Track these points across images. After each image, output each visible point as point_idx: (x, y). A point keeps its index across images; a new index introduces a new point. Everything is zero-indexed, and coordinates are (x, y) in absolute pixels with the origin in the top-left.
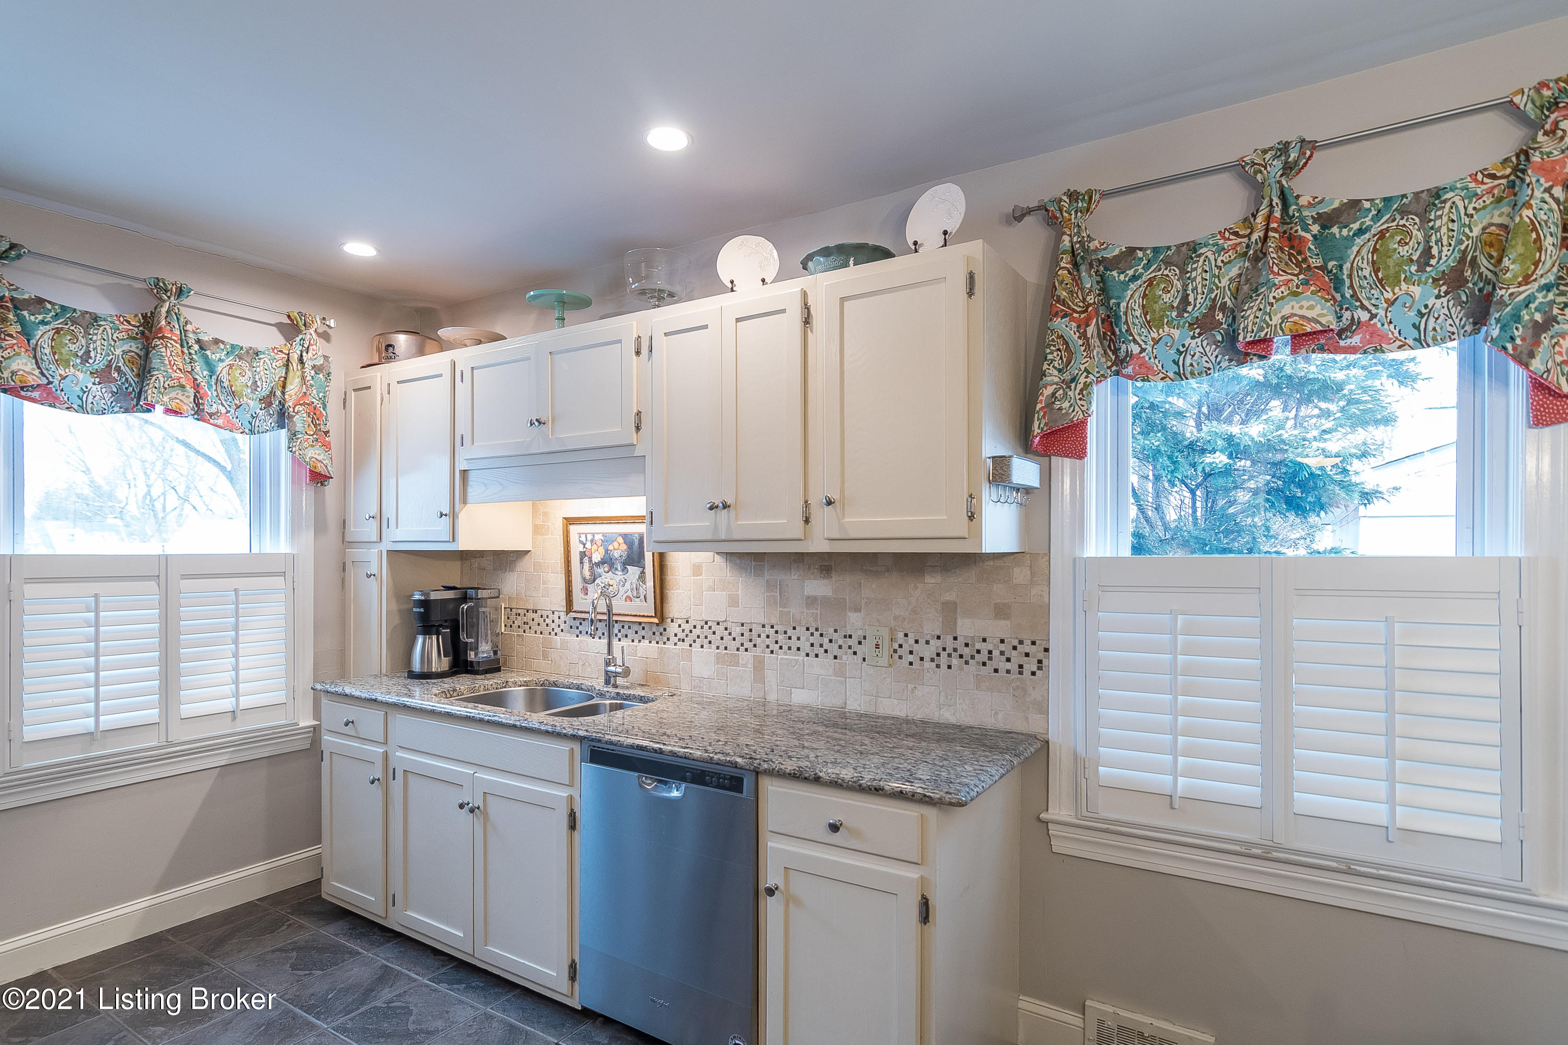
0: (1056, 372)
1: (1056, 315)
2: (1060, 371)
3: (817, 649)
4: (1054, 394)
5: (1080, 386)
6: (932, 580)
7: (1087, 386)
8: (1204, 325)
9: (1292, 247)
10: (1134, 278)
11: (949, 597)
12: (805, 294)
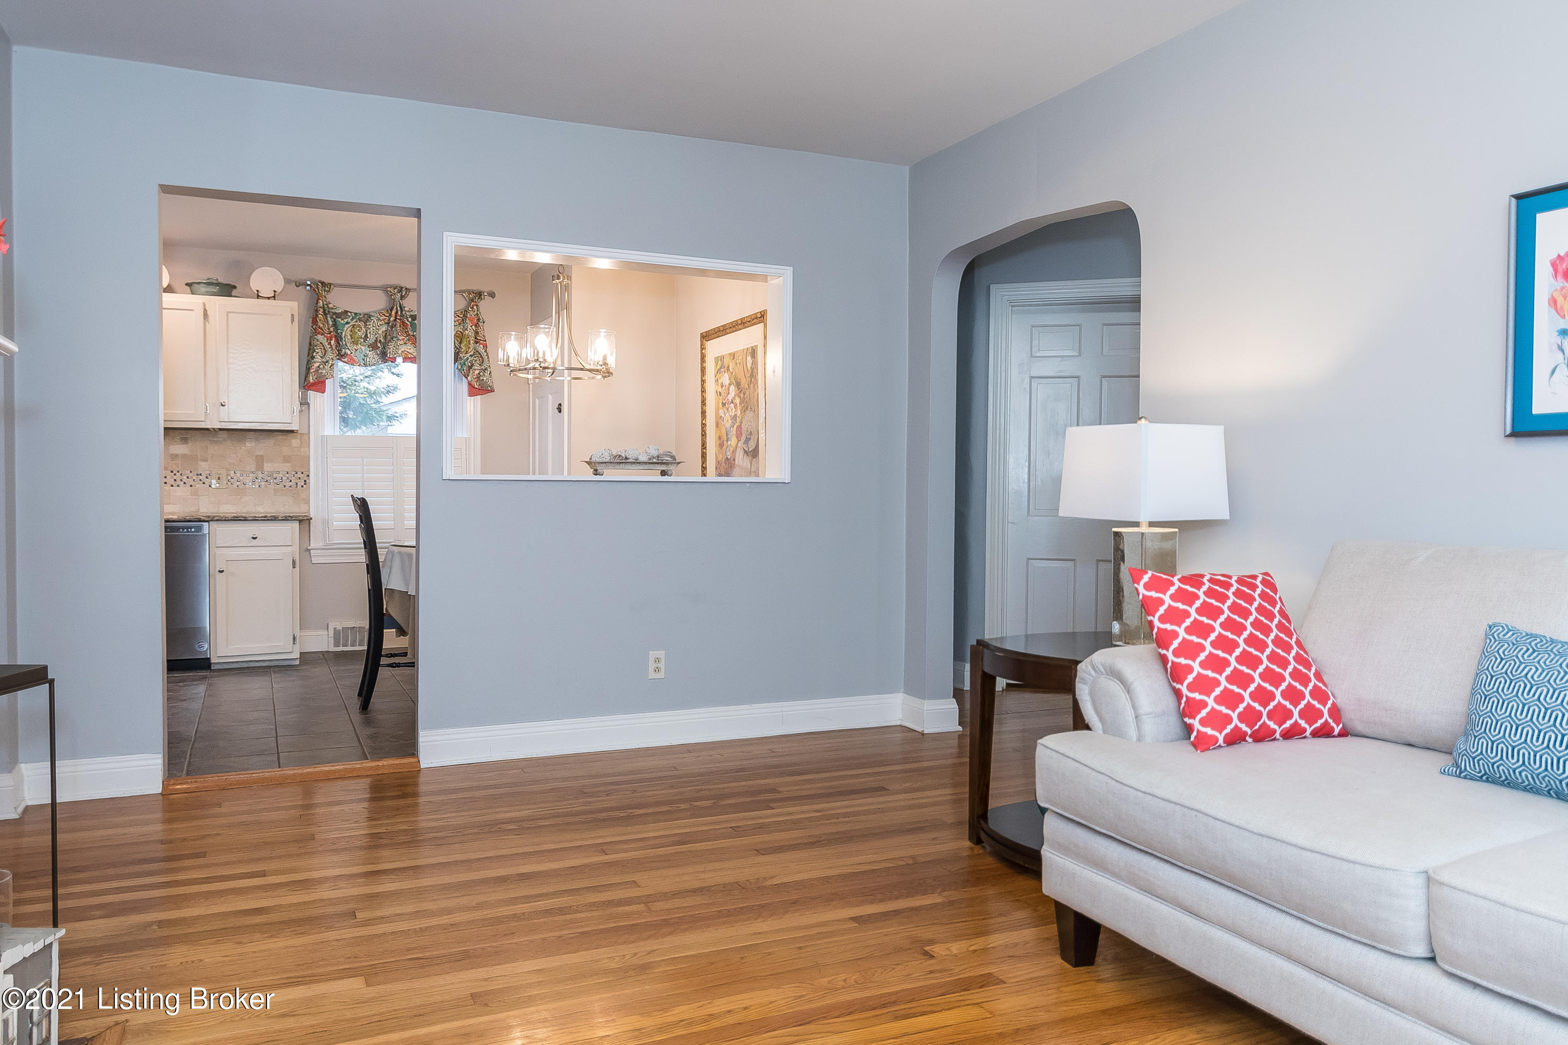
0: (320, 358)
1: (319, 334)
2: (321, 357)
3: (178, 482)
4: (319, 367)
5: (330, 365)
6: (250, 444)
7: (332, 365)
8: (373, 346)
9: (404, 326)
10: (347, 323)
11: (261, 453)
12: (204, 304)
